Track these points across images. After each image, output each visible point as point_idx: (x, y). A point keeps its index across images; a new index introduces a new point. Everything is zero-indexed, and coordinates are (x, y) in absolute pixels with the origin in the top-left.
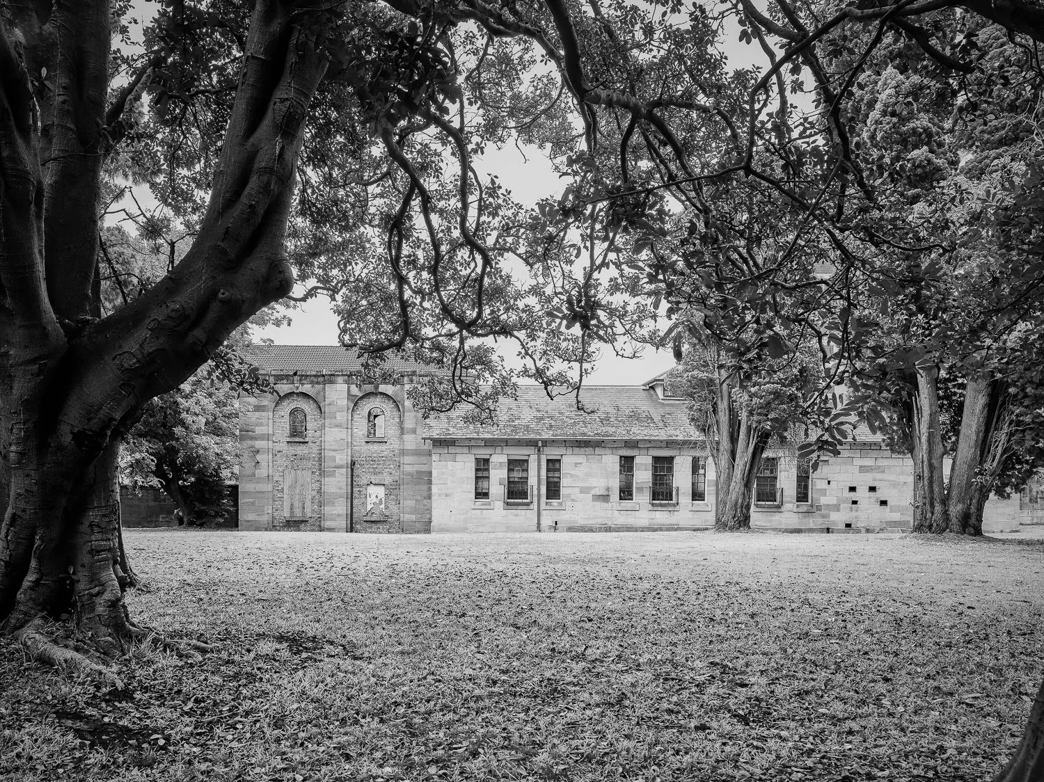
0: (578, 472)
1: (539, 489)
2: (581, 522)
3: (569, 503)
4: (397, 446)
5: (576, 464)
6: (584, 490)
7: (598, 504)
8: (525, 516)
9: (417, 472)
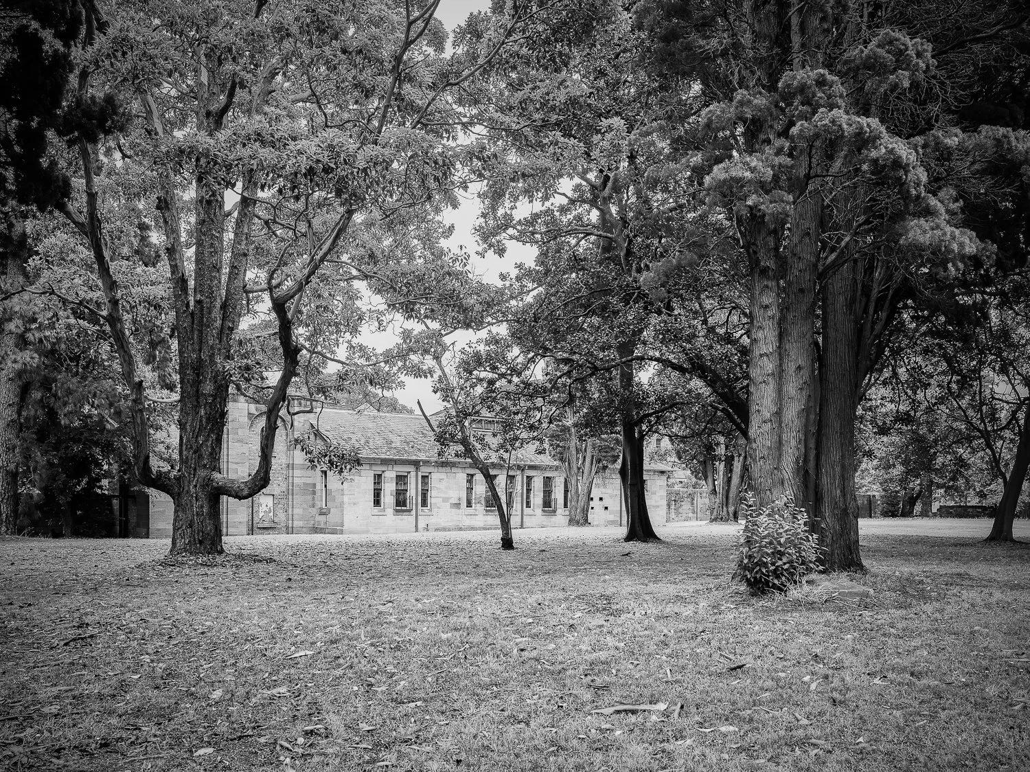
0: (442, 486)
1: (417, 499)
2: (443, 524)
3: (435, 510)
4: (284, 461)
5: (441, 480)
6: (445, 500)
7: (454, 511)
8: (407, 520)
9: (304, 484)
